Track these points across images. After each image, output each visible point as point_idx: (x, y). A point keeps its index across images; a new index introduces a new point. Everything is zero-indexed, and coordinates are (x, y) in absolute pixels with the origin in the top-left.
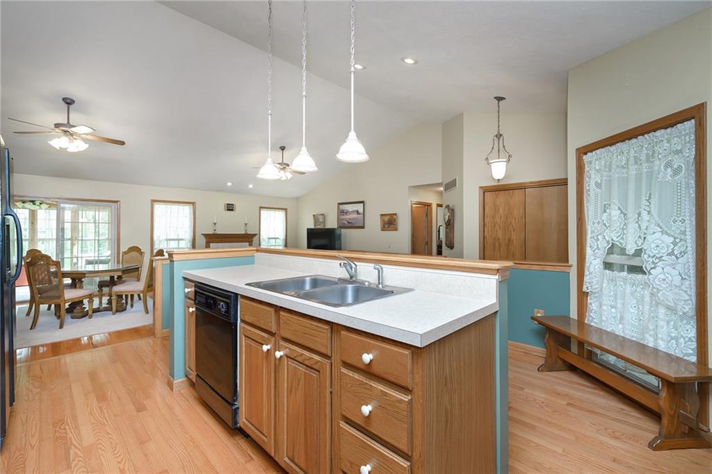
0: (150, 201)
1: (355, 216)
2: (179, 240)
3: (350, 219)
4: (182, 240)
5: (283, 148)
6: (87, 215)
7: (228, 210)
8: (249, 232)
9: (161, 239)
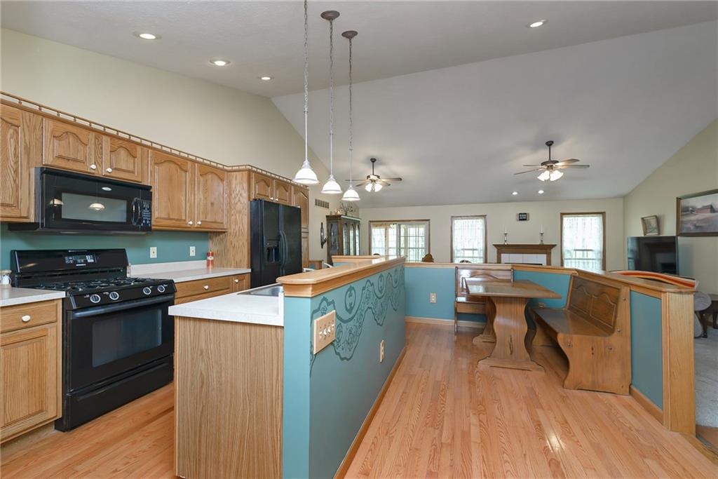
0: (450, 218)
1: (708, 215)
2: (473, 250)
3: (698, 220)
4: (476, 250)
5: (550, 144)
6: (412, 231)
7: (520, 220)
8: (545, 243)
9: (458, 248)
